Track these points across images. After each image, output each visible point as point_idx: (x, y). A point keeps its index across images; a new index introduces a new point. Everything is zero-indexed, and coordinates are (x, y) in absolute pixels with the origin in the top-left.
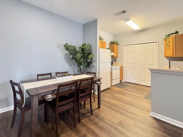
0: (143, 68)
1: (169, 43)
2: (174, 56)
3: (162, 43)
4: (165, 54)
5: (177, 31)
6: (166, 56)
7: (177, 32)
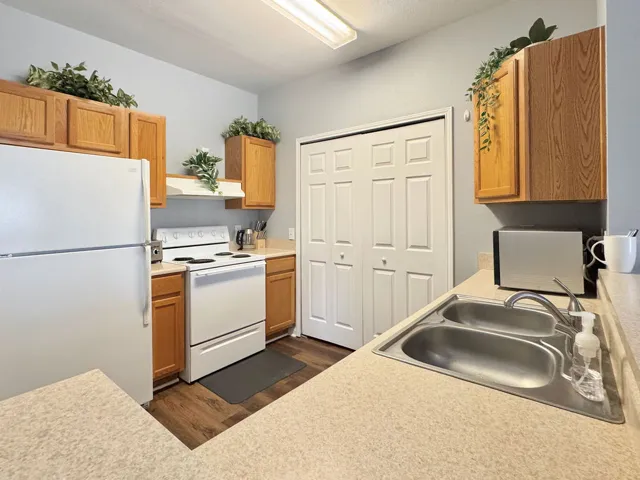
0: (382, 266)
1: (495, 110)
2: (523, 197)
3: (468, 120)
4: (479, 186)
5: (540, 22)
6: (481, 195)
7: (540, 32)
